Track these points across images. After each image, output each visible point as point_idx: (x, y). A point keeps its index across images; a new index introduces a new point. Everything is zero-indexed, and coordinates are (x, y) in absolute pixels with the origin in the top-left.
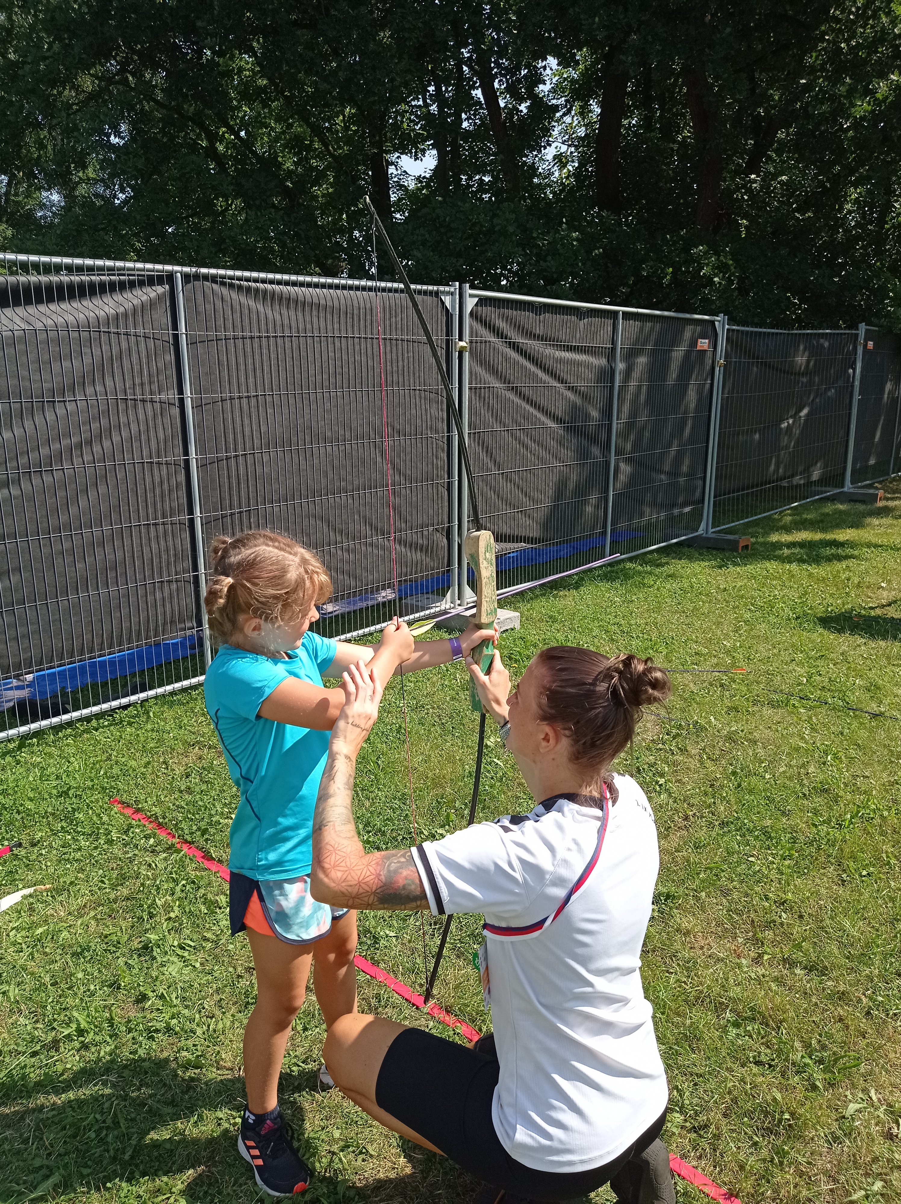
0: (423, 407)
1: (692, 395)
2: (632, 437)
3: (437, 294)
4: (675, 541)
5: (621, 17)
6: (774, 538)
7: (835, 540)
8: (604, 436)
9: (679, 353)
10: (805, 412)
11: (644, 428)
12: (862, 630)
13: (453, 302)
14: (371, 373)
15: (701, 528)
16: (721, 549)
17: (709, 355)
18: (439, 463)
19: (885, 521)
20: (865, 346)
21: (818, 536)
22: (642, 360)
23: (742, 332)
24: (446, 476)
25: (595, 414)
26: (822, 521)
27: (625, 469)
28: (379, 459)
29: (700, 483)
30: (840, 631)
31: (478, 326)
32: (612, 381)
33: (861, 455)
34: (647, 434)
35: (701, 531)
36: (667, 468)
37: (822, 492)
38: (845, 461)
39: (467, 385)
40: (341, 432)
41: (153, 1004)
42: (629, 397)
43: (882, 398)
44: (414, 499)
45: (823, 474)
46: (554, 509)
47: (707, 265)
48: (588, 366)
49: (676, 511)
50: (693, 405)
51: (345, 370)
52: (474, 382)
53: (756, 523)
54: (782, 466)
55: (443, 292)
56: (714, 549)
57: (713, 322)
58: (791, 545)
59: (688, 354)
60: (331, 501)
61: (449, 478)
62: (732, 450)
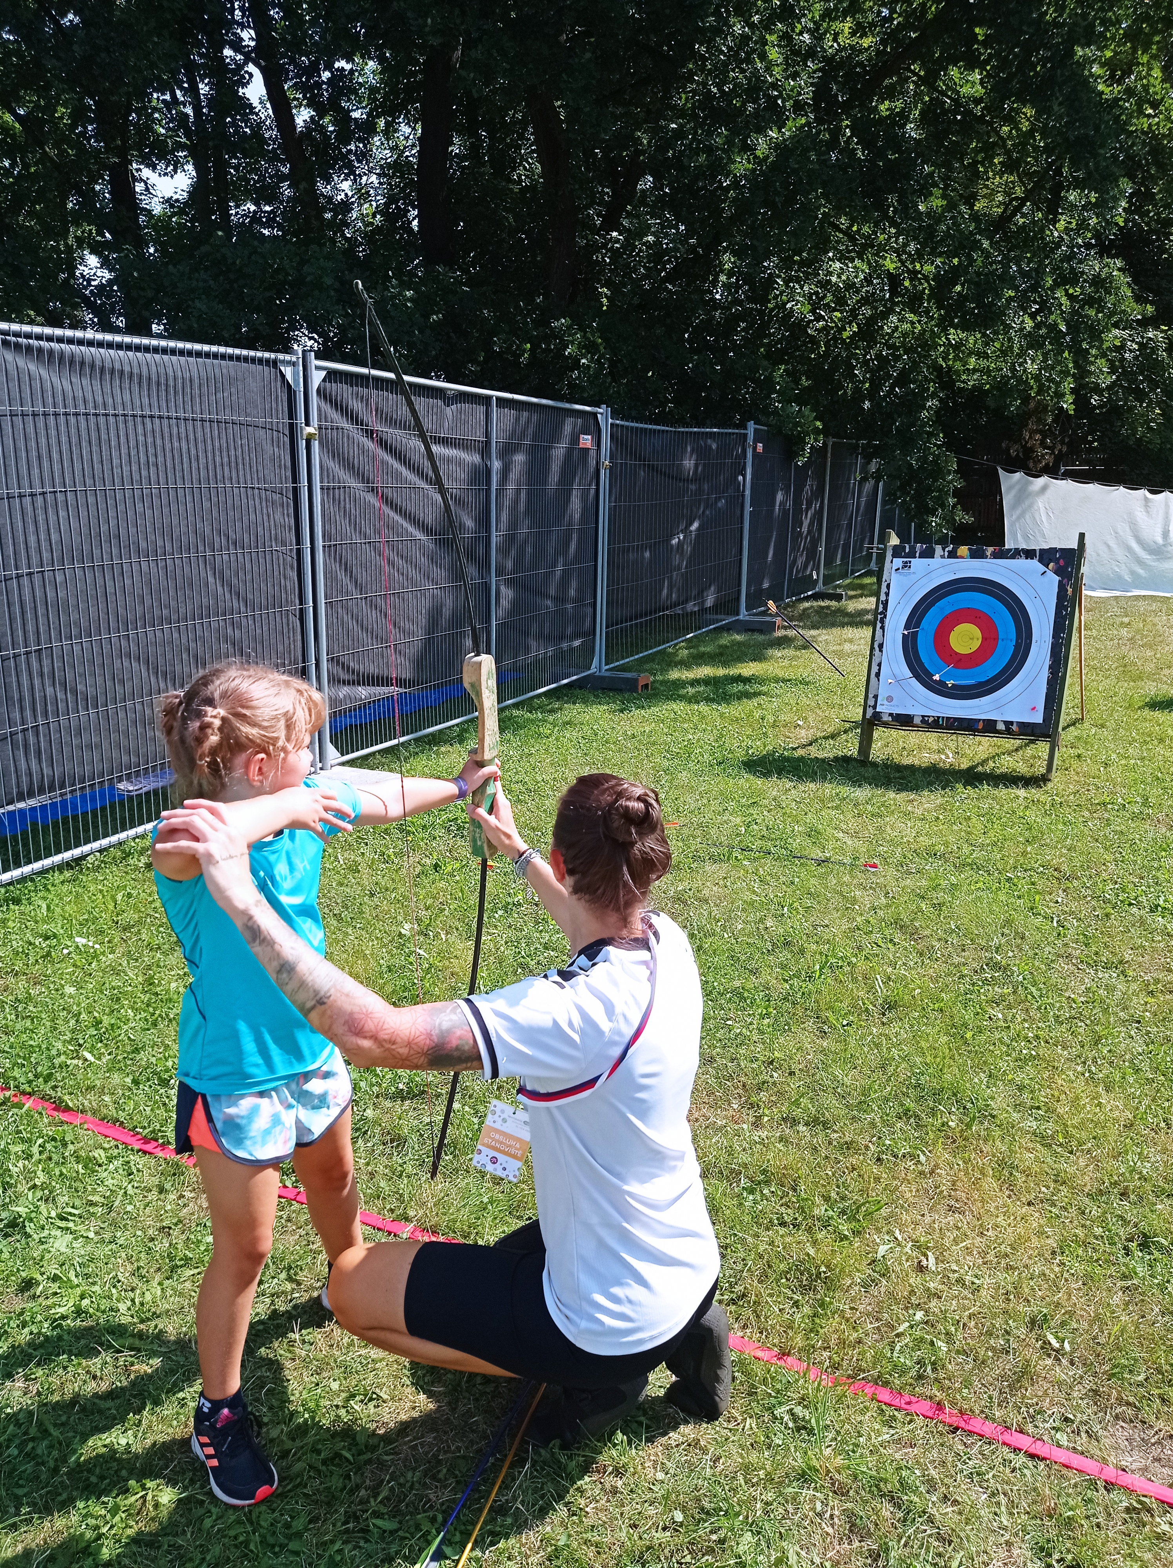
0: (265, 511)
1: (575, 504)
2: (513, 553)
3: (275, 363)
4: (565, 681)
5: (458, 21)
6: (675, 674)
7: (740, 675)
8: (481, 551)
9: (559, 451)
10: (695, 526)
11: (525, 542)
12: (789, 772)
13: (295, 374)
14: (194, 465)
15: (593, 666)
16: (619, 690)
17: (592, 453)
18: (288, 584)
19: (790, 652)
20: (755, 448)
21: (721, 672)
22: (519, 458)
23: (627, 427)
24: (297, 601)
25: (469, 523)
26: (721, 654)
27: (507, 593)
28: (211, 579)
29: (590, 610)
30: (766, 774)
31: (327, 408)
32: (489, 483)
33: (755, 578)
34: (529, 549)
35: (593, 669)
36: (553, 592)
37: (718, 621)
38: (739, 585)
39: (319, 484)
40: (160, 543)
41: (45, 1289)
42: (507, 503)
43: (773, 510)
44: (258, 631)
45: (717, 599)
46: (428, 643)
47: (572, 343)
48: (460, 463)
49: (565, 645)
50: (577, 516)
51: (160, 459)
52: (326, 480)
53: (650, 659)
54: (675, 590)
55: (283, 362)
56: (610, 690)
57: (595, 415)
58: (694, 682)
59: (569, 451)
60: (150, 636)
61: (301, 604)
62: (623, 570)
